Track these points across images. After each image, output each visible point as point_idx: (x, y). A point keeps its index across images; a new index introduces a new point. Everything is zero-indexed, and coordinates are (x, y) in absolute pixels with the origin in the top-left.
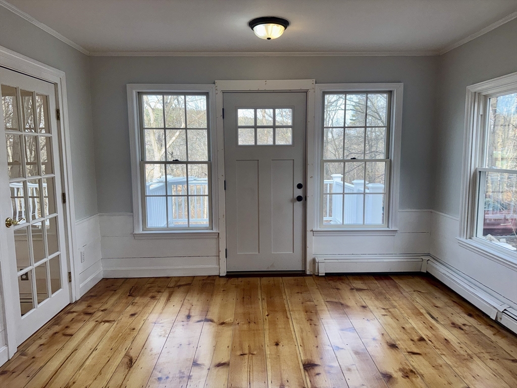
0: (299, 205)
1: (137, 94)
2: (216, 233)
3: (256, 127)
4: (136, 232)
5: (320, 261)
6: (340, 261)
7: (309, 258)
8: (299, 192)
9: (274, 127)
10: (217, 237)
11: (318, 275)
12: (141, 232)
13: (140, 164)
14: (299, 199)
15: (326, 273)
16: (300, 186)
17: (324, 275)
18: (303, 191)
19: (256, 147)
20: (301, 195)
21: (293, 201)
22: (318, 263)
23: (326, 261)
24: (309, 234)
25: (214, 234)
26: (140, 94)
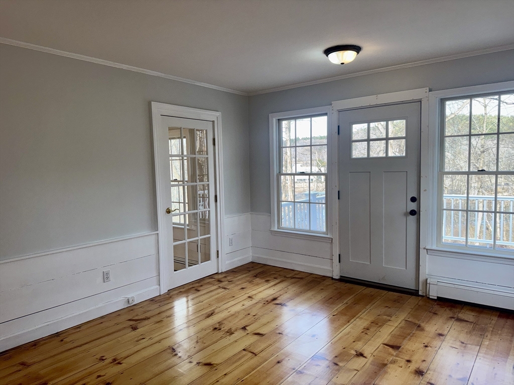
0: (413, 218)
1: (277, 121)
2: (330, 238)
3: (369, 140)
4: (272, 229)
5: (431, 283)
6: (456, 286)
7: (422, 279)
8: (413, 206)
9: (387, 139)
10: (331, 242)
11: (429, 298)
12: (276, 229)
13: (277, 176)
14: (413, 213)
15: (438, 297)
16: (413, 199)
17: (436, 298)
18: (417, 204)
19: (369, 159)
20: (416, 210)
21: (406, 214)
22: (429, 284)
23: (439, 283)
24: (422, 252)
25: (328, 239)
26: (279, 121)
